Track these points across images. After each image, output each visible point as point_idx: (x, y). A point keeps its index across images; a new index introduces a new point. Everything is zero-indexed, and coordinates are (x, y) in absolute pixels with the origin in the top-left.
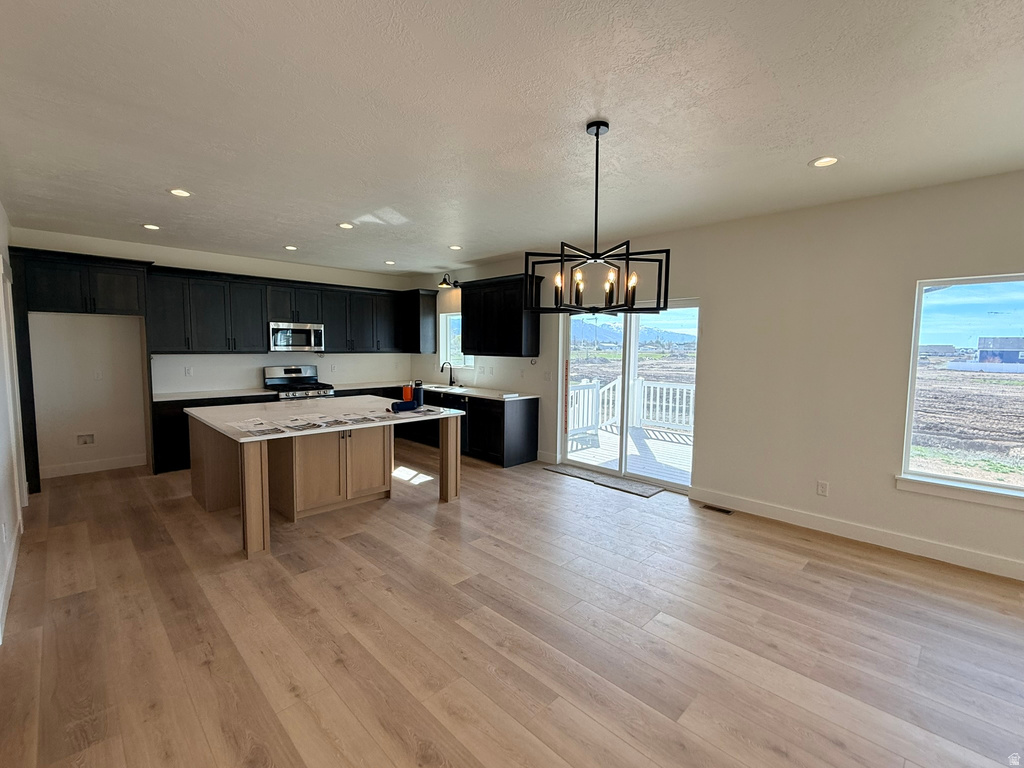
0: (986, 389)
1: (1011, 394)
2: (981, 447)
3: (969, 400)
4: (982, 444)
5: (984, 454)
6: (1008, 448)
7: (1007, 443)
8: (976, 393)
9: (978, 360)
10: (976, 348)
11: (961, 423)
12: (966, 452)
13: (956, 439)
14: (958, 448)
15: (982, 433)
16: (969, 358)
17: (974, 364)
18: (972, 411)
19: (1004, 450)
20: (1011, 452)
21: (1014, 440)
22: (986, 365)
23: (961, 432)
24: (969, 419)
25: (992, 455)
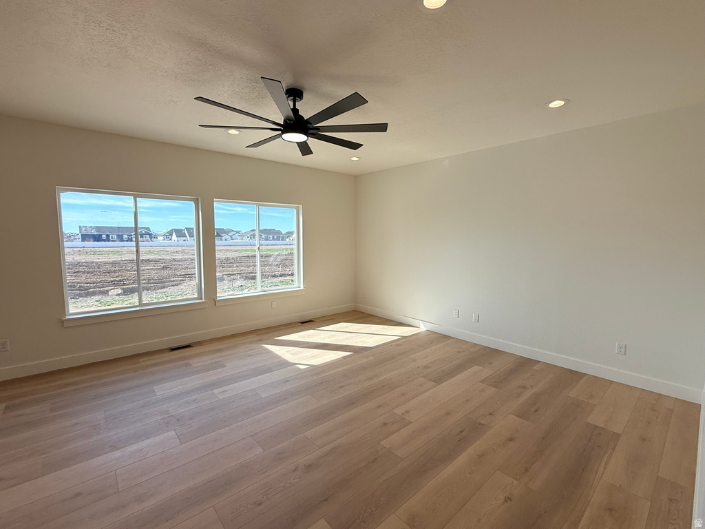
0: (89, 258)
1: (103, 260)
2: (94, 294)
3: (81, 266)
4: (93, 291)
5: (96, 298)
6: (108, 291)
7: (107, 289)
8: (83, 261)
9: (80, 240)
10: (78, 232)
11: (78, 281)
12: (86, 299)
13: (78, 292)
14: (81, 297)
15: (92, 285)
16: (75, 239)
17: (79, 243)
18: (84, 273)
19: (106, 293)
20: (110, 293)
21: (110, 286)
22: (86, 243)
23: (80, 287)
24: (83, 278)
25: (100, 297)
